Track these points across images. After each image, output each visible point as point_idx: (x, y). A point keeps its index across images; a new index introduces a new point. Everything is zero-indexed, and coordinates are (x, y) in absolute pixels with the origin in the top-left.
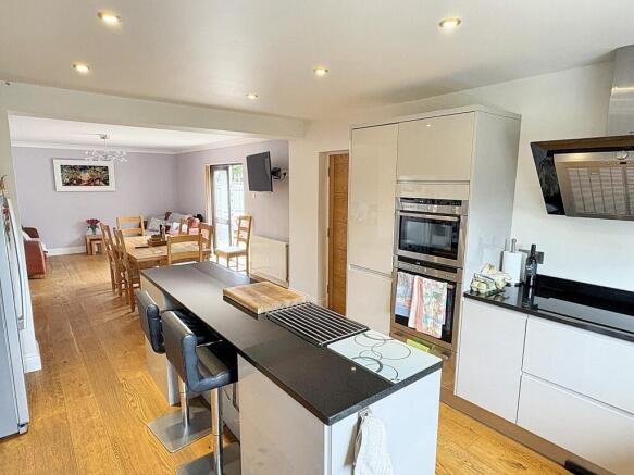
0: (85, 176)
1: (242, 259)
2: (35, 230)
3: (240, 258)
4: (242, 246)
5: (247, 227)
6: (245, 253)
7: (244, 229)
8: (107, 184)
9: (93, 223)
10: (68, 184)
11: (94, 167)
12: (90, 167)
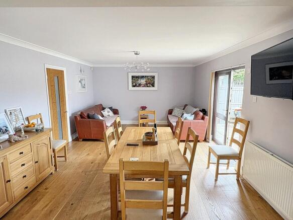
0: (143, 81)
1: (234, 163)
2: (117, 110)
3: (231, 161)
4: (236, 149)
5: (243, 130)
6: (238, 157)
7: (239, 131)
8: (153, 86)
9: (144, 108)
10: (134, 86)
11: (148, 76)
12: (146, 76)
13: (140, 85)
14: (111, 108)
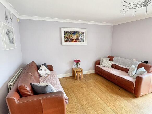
0: (75, 37)
2: (51, 66)
8: (83, 41)
10: (66, 41)
11: (79, 32)
12: (77, 32)
13: (72, 40)
14: (45, 65)
